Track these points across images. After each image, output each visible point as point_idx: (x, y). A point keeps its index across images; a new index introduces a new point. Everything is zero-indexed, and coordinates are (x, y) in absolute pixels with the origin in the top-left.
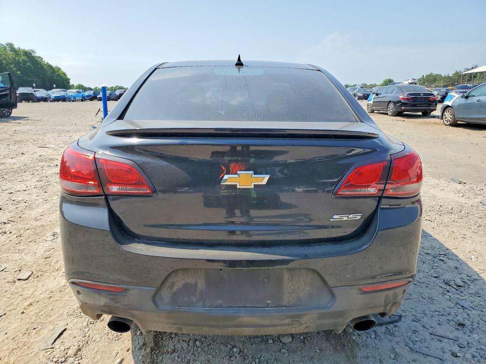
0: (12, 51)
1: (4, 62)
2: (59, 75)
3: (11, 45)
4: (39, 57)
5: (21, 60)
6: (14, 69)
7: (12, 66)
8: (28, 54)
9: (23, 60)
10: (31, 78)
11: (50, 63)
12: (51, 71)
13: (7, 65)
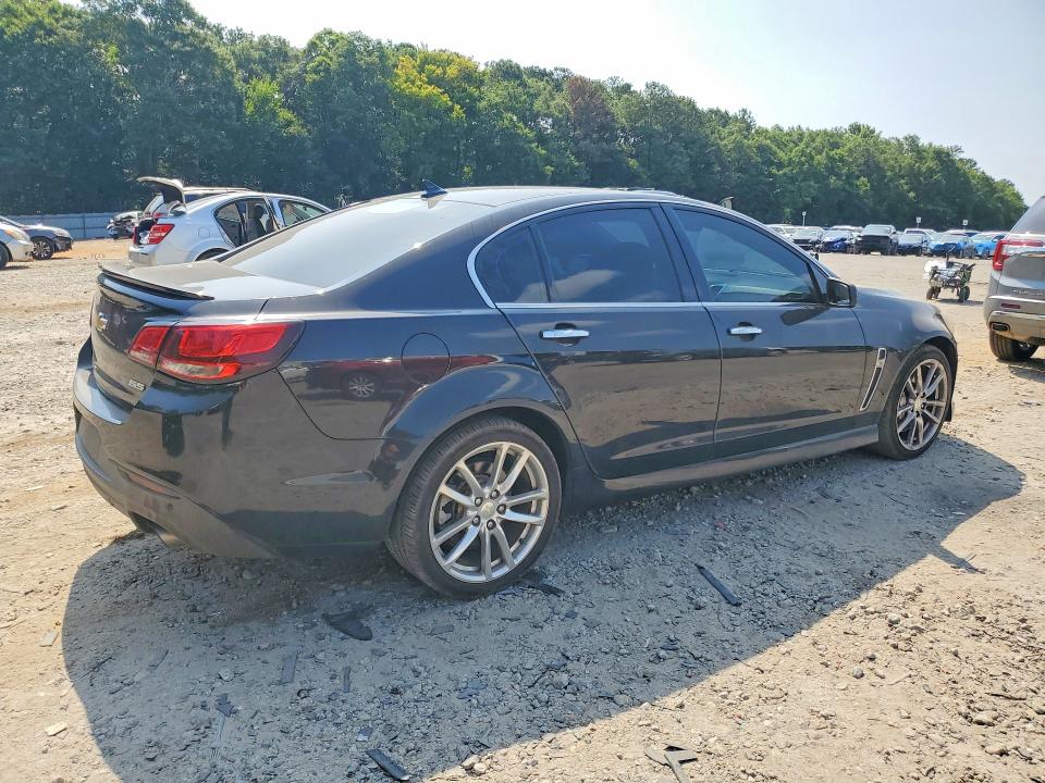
0: (912, 150)
1: (889, 173)
2: (1001, 200)
3: (913, 140)
4: (970, 161)
5: (924, 169)
6: (906, 187)
7: (902, 181)
8: (943, 157)
9: (929, 168)
10: (935, 205)
11: (988, 173)
12: (988, 189)
13: (891, 180)
